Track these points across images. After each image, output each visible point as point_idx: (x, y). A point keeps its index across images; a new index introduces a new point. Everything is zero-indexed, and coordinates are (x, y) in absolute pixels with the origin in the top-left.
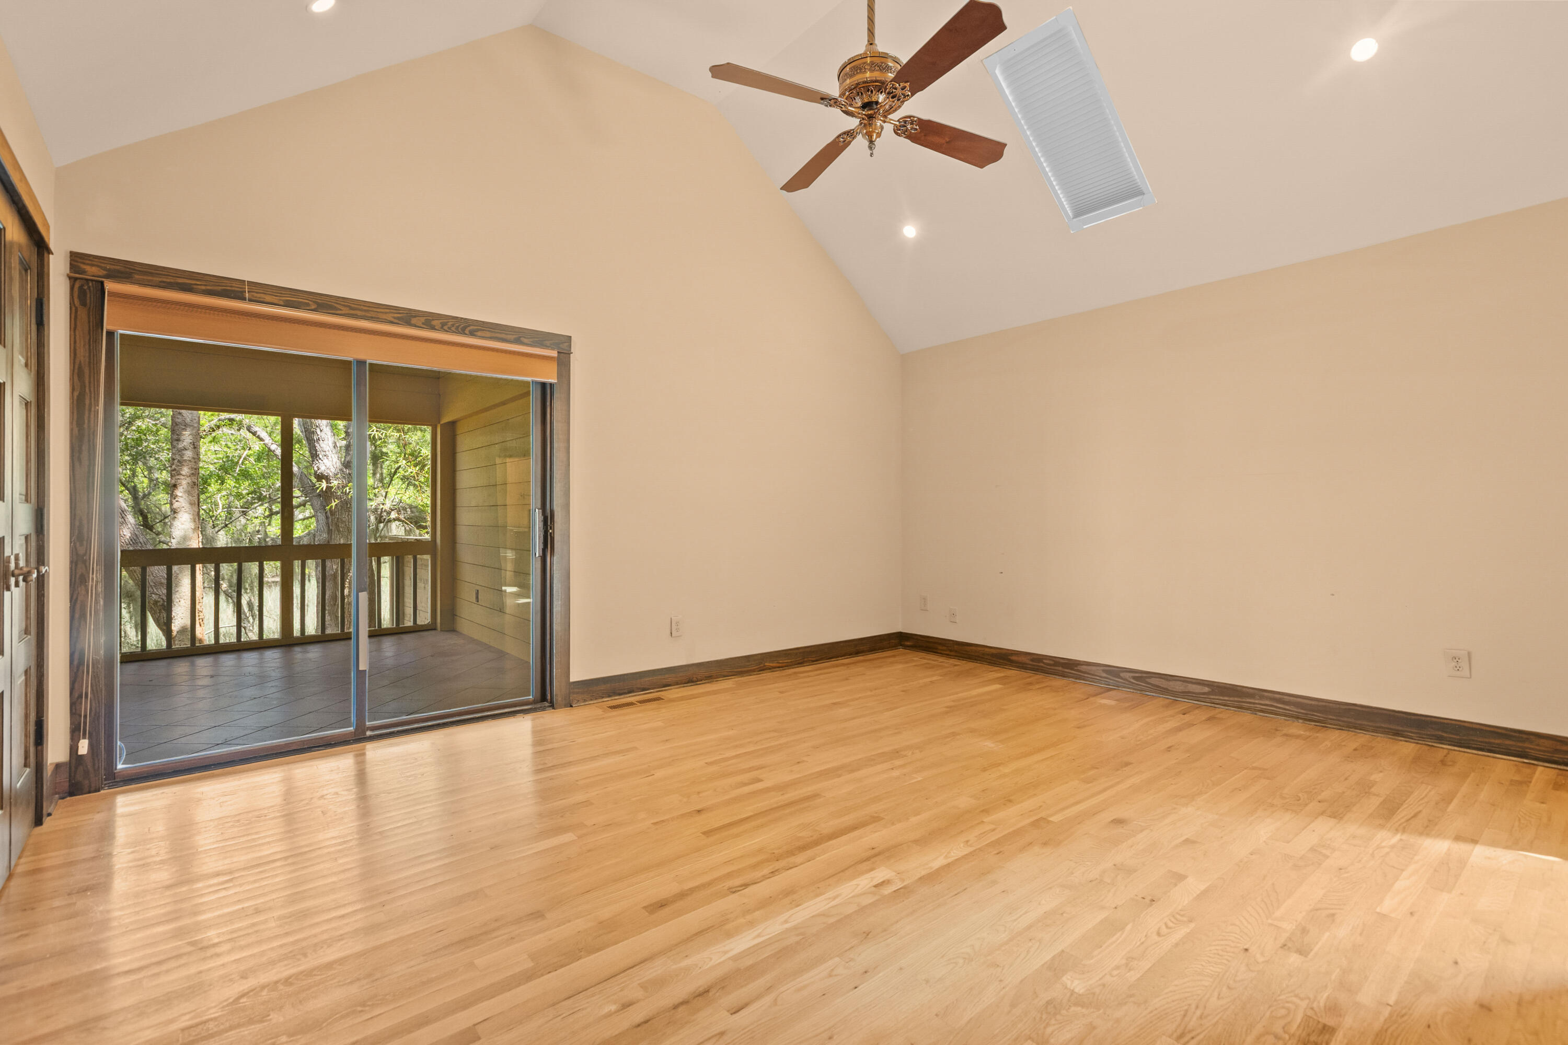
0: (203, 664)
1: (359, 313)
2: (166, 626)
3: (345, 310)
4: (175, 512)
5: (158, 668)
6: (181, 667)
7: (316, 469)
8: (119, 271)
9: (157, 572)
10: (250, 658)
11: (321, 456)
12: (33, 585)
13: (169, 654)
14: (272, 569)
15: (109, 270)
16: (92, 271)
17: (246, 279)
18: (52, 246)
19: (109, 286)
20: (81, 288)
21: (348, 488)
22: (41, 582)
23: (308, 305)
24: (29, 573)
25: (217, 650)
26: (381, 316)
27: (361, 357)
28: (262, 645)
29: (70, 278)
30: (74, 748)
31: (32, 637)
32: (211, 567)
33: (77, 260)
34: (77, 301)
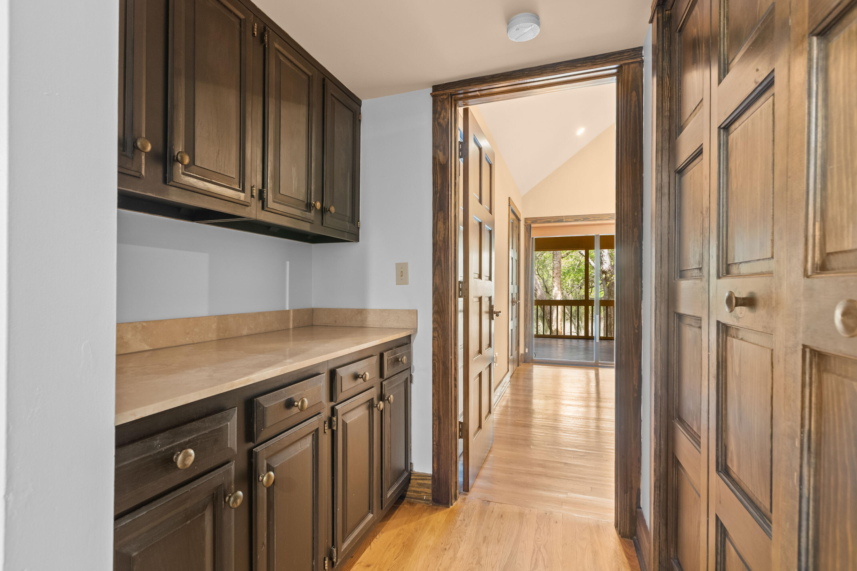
0: (560, 341)
1: (596, 219)
2: (550, 328)
3: (592, 219)
4: (554, 287)
5: (547, 341)
6: (554, 341)
7: (602, 268)
8: (534, 221)
9: (547, 308)
10: (574, 342)
11: (603, 263)
12: (517, 304)
13: (551, 337)
14: (582, 309)
15: (532, 221)
16: (529, 222)
17: (564, 215)
18: (521, 219)
19: (533, 225)
20: (527, 227)
21: (613, 277)
22: (519, 303)
23: (581, 219)
24: (517, 302)
25: (564, 337)
26: (604, 218)
27: (597, 234)
28: (578, 338)
29: (525, 225)
30: (525, 350)
31: (517, 318)
32: (563, 307)
33: (526, 219)
34: (526, 231)
